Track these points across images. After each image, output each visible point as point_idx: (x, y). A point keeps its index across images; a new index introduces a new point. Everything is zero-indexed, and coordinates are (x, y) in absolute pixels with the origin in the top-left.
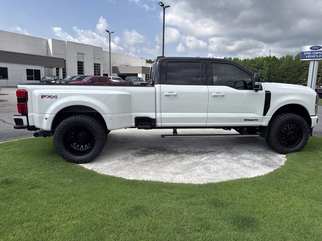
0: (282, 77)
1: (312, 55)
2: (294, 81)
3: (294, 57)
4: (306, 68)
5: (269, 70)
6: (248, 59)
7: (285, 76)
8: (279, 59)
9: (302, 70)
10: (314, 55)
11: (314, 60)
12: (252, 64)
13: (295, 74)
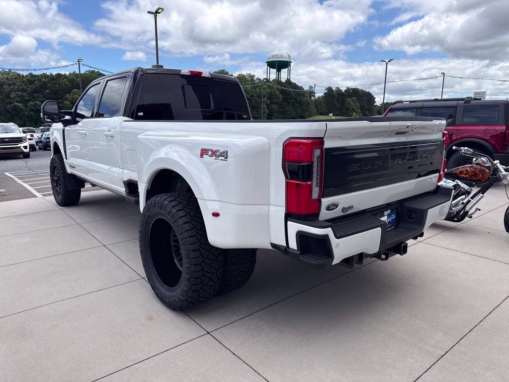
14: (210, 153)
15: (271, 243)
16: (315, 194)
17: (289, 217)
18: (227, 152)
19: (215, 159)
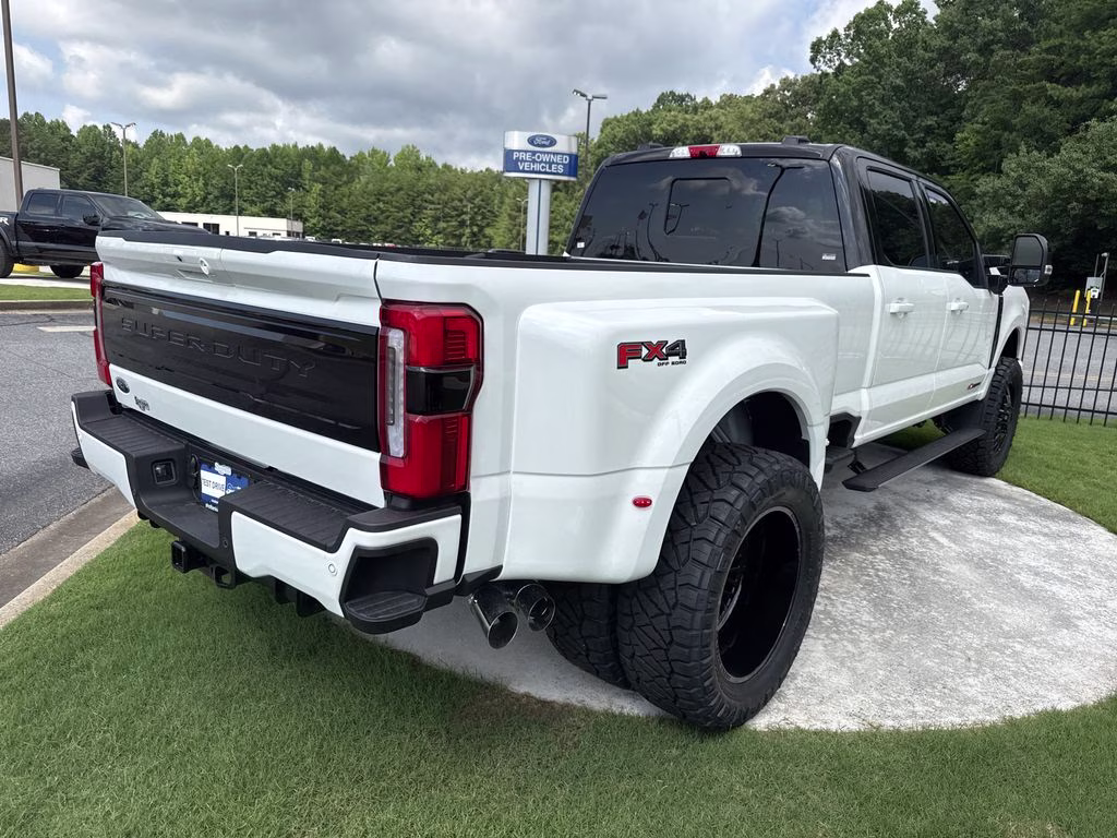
0: (365, 220)
1: (534, 161)
2: (402, 234)
3: (392, 158)
4: (430, 197)
5: (323, 194)
6: (246, 147)
7: (375, 218)
8: (348, 158)
9: (418, 202)
10: (540, 163)
11: (540, 180)
12: (265, 165)
13: (401, 214)
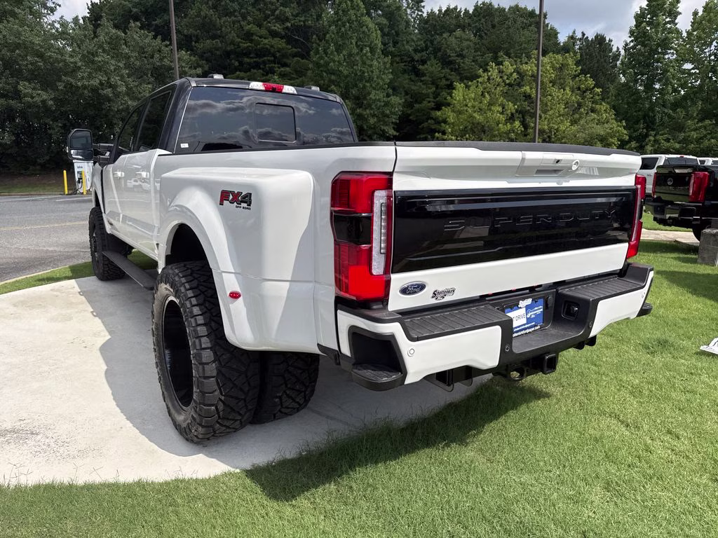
14: (231, 197)
15: (318, 344)
16: (378, 267)
17: (340, 303)
18: (251, 194)
19: (237, 207)
